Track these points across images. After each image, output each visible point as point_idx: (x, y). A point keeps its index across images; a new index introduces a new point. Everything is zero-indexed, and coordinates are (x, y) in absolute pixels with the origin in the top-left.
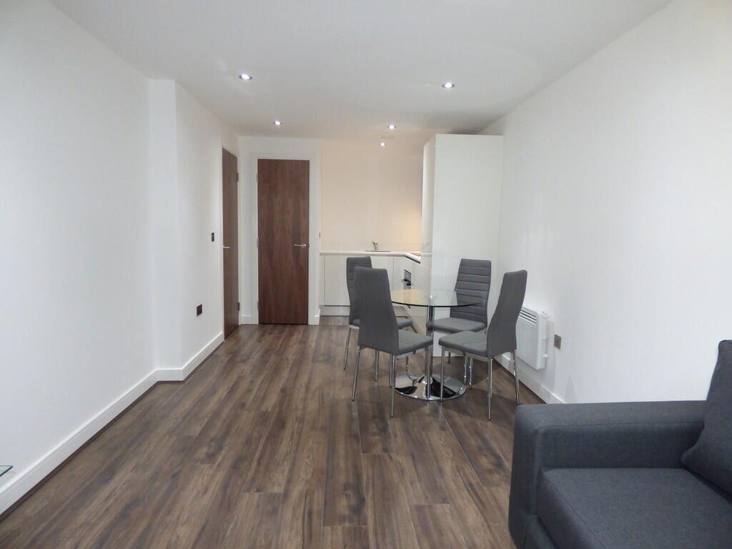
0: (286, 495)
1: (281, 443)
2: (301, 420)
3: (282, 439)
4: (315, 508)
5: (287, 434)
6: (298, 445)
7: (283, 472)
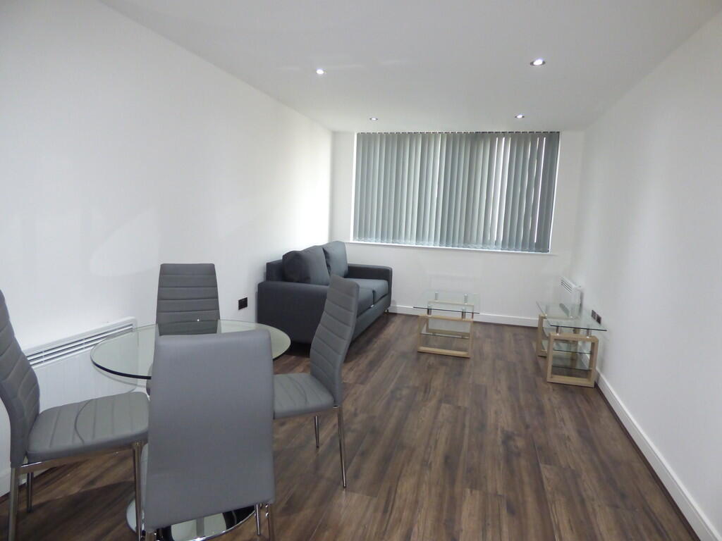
0: (440, 402)
1: (447, 439)
2: (426, 464)
3: (446, 442)
4: (422, 394)
5: (442, 448)
6: (431, 434)
7: (443, 415)
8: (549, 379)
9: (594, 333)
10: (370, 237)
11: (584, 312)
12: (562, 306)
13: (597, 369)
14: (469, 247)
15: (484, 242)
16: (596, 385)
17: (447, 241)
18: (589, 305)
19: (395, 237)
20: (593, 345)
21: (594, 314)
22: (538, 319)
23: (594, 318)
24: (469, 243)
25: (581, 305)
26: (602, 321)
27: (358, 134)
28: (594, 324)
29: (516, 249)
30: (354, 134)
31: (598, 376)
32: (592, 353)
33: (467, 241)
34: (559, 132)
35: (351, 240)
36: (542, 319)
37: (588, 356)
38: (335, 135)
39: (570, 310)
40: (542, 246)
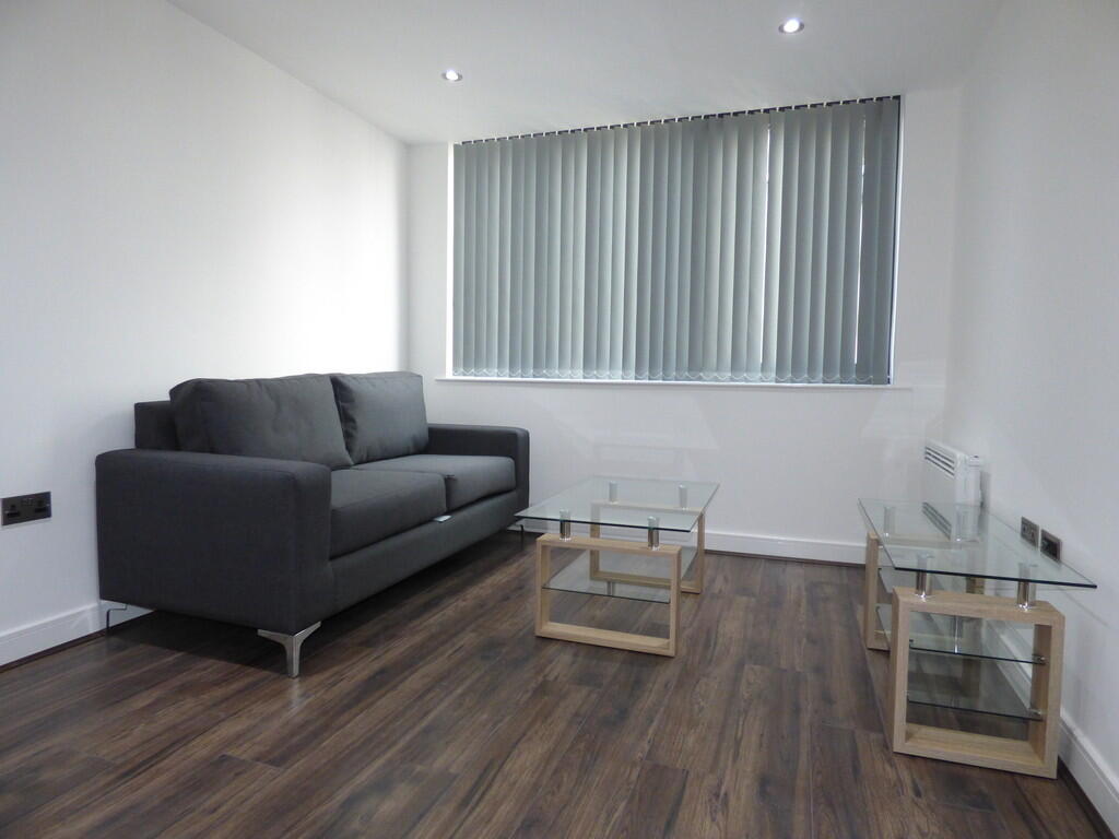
8: (900, 745)
9: (1042, 594)
10: (487, 366)
11: (993, 525)
12: (930, 512)
13: (1065, 714)
14: (700, 379)
15: (735, 367)
16: (1063, 770)
17: (650, 368)
18: (1012, 503)
19: (541, 361)
20: (1044, 634)
21: (1029, 530)
22: (864, 545)
23: (1033, 542)
24: (701, 370)
25: (983, 505)
26: (1065, 552)
27: (456, 147)
28: (1041, 566)
29: (811, 377)
30: (445, 145)
31: (1068, 741)
32: (1040, 662)
33: (695, 363)
34: (897, 98)
35: (449, 375)
36: (875, 544)
37: (1028, 669)
38: (410, 153)
39: (952, 519)
40: (873, 368)
